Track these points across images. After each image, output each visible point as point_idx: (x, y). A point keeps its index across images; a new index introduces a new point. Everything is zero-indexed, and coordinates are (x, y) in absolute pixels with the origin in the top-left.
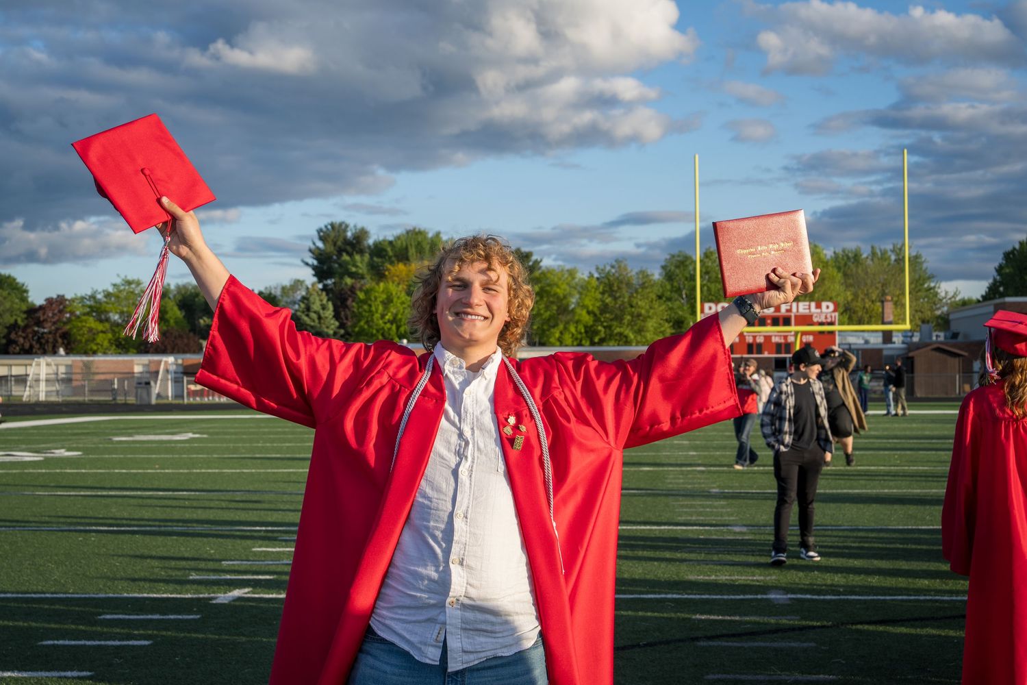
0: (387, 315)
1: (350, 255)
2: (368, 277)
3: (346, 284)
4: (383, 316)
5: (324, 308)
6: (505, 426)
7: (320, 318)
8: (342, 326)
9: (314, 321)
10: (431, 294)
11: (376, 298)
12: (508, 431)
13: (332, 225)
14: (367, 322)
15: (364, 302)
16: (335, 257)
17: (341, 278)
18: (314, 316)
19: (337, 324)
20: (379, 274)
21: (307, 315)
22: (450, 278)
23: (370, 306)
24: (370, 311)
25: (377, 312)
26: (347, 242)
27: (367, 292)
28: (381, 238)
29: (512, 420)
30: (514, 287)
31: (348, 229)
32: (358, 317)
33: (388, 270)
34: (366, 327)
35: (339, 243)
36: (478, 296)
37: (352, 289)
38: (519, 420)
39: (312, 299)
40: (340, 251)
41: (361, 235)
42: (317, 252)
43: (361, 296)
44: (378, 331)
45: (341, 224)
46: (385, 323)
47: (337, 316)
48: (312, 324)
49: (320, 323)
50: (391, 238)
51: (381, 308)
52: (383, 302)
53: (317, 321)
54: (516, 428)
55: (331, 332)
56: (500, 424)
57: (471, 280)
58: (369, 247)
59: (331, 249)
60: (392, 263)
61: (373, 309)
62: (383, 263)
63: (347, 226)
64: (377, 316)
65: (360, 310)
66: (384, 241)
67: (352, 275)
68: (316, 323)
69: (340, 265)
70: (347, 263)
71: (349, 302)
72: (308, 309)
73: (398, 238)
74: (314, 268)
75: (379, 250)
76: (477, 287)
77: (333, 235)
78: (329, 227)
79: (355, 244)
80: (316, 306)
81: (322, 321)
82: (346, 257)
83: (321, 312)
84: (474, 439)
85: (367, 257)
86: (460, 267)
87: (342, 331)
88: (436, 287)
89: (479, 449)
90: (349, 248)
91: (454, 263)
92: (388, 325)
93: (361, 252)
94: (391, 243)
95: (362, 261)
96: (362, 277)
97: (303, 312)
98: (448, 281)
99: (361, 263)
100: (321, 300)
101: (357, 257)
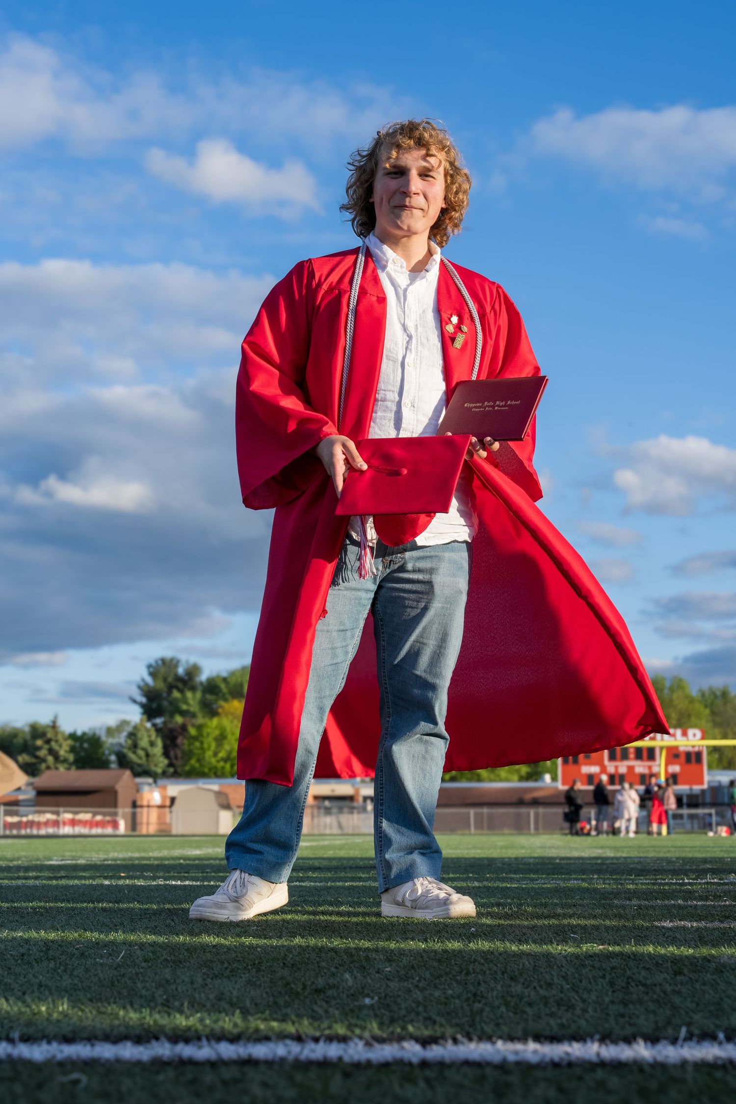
0: (220, 752)
1: (181, 691)
2: (200, 715)
3: (177, 723)
4: (215, 754)
5: (152, 744)
6: (447, 324)
7: (148, 755)
8: (171, 765)
9: (140, 758)
10: (367, 181)
11: (208, 734)
12: (450, 328)
13: (163, 661)
14: (199, 760)
15: (196, 738)
16: (165, 695)
17: (172, 716)
18: (141, 753)
19: (166, 762)
20: (212, 712)
21: (134, 753)
22: (387, 166)
23: (202, 743)
24: (202, 748)
25: (209, 748)
26: (179, 679)
27: (199, 728)
28: (214, 674)
29: (455, 319)
30: (451, 172)
31: (180, 664)
32: (188, 755)
33: (221, 707)
34: (197, 765)
35: (170, 679)
36: (416, 184)
37: (184, 728)
38: (461, 321)
39: (139, 735)
40: (171, 687)
41: (193, 671)
42: (146, 689)
43: (193, 731)
44: (210, 769)
45: (172, 660)
46: (218, 761)
47: (166, 754)
48: (139, 761)
49: (147, 760)
50: (225, 674)
51: (213, 745)
52: (216, 739)
53: (144, 758)
54: (458, 328)
55: (159, 771)
56: (442, 322)
57: (409, 166)
58: (201, 684)
59: (161, 685)
60: (226, 700)
61: (206, 746)
62: (216, 701)
63: (178, 661)
64: (209, 754)
65: (192, 747)
66: (218, 676)
67: (183, 713)
68: (143, 761)
69: (171, 703)
70: (176, 700)
71: (180, 740)
72: (135, 746)
73: (233, 673)
74: (143, 706)
75: (212, 688)
76: (414, 173)
77: (163, 670)
78: (160, 662)
79: (187, 681)
80: (144, 743)
81: (150, 759)
82: (176, 694)
83: (149, 749)
84: (417, 335)
85: (199, 695)
86: (398, 153)
87: (171, 770)
88: (373, 174)
89: (422, 344)
90: (180, 685)
91: (391, 150)
92: (222, 764)
93: (193, 689)
94: (225, 680)
95: (194, 697)
96: (194, 716)
97: (130, 749)
98: (385, 168)
99: (192, 700)
100: (149, 736)
101: (189, 694)
